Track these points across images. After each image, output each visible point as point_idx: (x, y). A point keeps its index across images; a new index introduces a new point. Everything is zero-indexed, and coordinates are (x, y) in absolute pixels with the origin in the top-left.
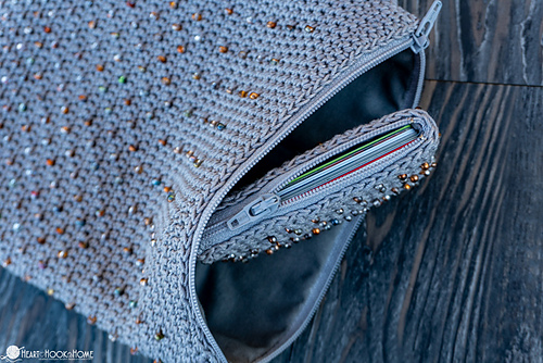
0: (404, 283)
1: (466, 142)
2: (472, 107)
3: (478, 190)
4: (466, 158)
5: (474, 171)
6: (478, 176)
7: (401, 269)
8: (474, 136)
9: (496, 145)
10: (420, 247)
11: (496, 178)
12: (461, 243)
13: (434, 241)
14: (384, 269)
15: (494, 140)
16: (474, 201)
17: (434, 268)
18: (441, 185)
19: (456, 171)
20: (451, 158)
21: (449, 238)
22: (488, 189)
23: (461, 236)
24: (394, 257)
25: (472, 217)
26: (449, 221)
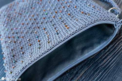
0: (73, 80)
1: (110, 49)
2: (117, 41)
3: (107, 62)
4: (108, 53)
5: (109, 57)
6: (109, 59)
7: (75, 76)
8: (113, 48)
9: (118, 52)
10: (83, 72)
11: (114, 61)
12: (95, 75)
13: (88, 72)
14: (71, 74)
15: (118, 51)
16: (104, 65)
17: (84, 79)
18: (97, 58)
19: (104, 55)
20: (104, 52)
21: (92, 73)
22: (110, 63)
23: (96, 73)
24: (75, 72)
25: (101, 69)
26: (94, 68)
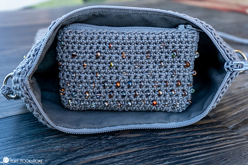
0: (110, 152)
1: (205, 140)
2: (223, 135)
3: (188, 154)
4: (198, 144)
5: (196, 149)
6: (195, 151)
7: (116, 149)
8: (211, 142)
9: (217, 150)
10: (136, 149)
11: (203, 157)
12: (154, 161)
13: (144, 152)
14: (110, 144)
15: (218, 148)
16: (181, 155)
17: (130, 159)
18: (174, 142)
19: (188, 143)
20: (192, 140)
21: (151, 157)
22: (193, 157)
23: (158, 160)
24: (120, 144)
25: (172, 159)
26: (160, 152)
